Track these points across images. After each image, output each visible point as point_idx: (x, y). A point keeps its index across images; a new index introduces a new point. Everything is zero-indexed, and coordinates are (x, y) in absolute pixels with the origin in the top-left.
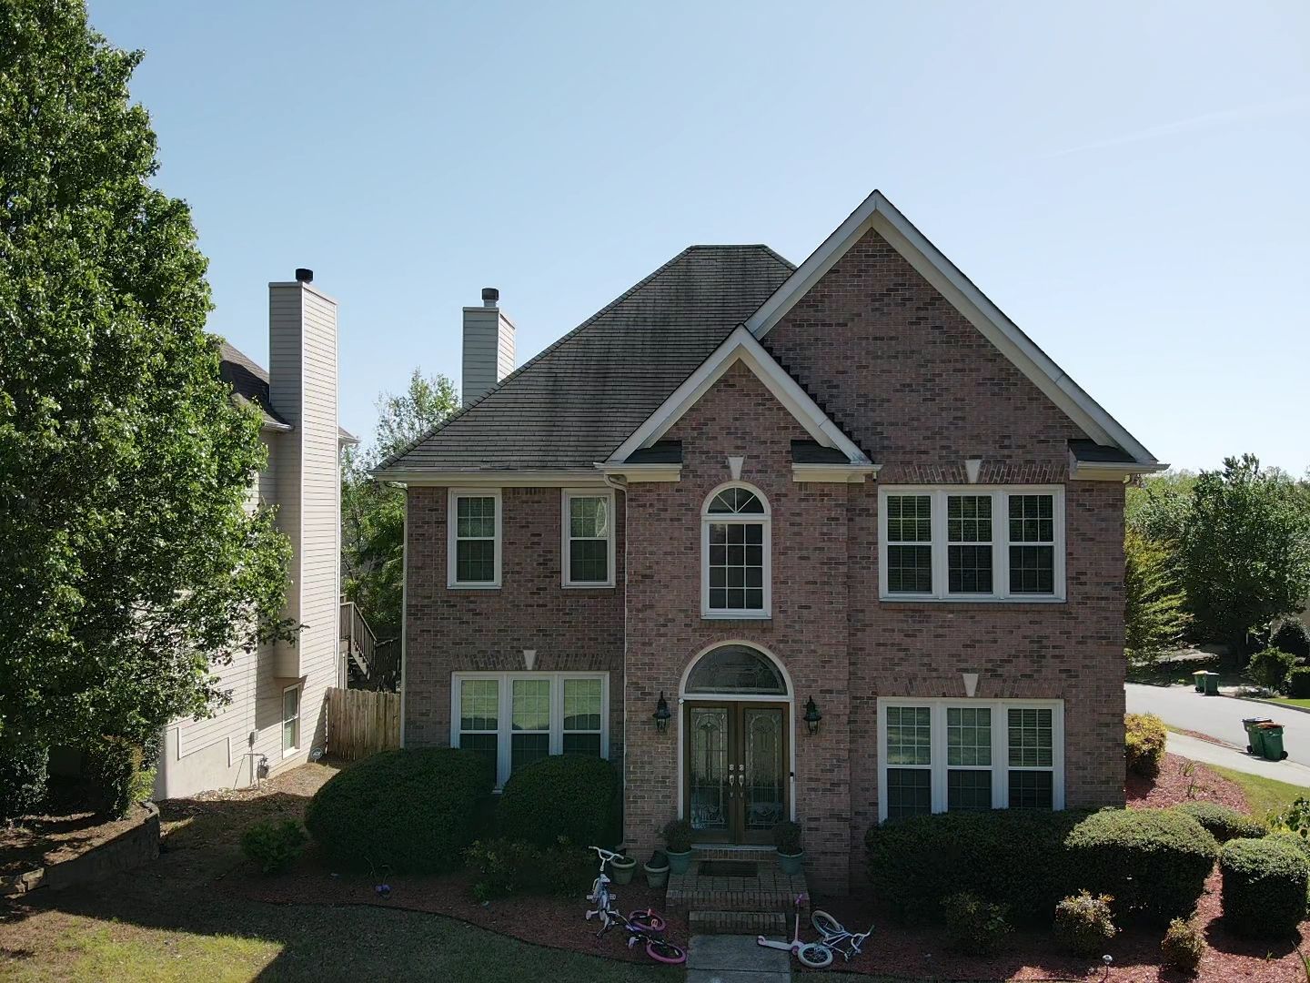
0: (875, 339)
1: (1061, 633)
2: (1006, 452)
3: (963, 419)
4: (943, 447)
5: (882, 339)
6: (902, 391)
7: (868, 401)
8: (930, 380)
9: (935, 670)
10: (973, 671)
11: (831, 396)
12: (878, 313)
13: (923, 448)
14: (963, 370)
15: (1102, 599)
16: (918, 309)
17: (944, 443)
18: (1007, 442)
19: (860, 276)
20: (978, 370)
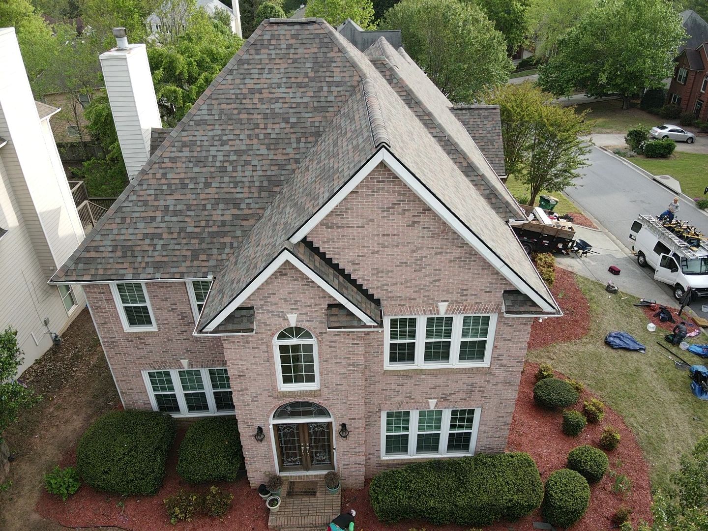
0: (384, 235)
1: (484, 381)
2: (464, 298)
3: (439, 280)
4: (424, 296)
5: (388, 235)
6: (400, 266)
7: (378, 272)
8: (419, 260)
9: (413, 399)
10: (434, 398)
11: (355, 270)
12: (385, 220)
13: (412, 297)
14: (441, 253)
15: (510, 367)
16: (414, 216)
17: (426, 294)
18: (465, 293)
19: (373, 195)
20: (451, 253)
